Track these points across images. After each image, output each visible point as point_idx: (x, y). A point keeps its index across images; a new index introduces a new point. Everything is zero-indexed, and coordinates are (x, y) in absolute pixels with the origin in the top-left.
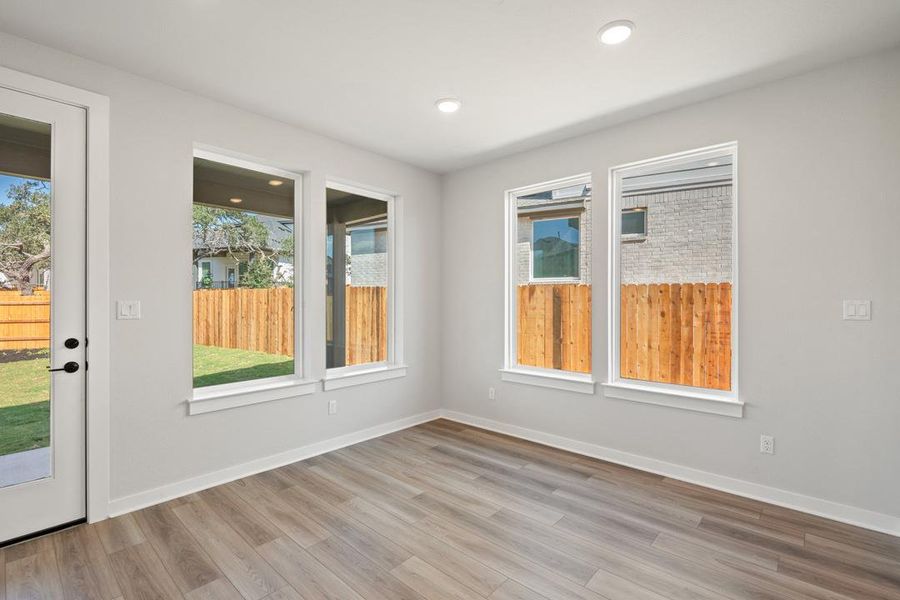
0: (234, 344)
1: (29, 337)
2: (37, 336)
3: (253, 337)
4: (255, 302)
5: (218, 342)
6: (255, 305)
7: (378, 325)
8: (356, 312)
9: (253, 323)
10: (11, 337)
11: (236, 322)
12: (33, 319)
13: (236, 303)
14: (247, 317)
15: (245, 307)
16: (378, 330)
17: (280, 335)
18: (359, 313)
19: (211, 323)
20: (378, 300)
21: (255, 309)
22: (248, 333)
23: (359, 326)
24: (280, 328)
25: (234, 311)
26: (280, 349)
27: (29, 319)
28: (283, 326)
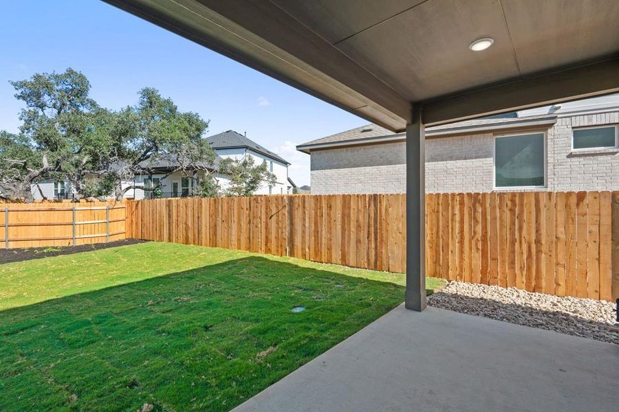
0: (214, 243)
1: (34, 237)
2: (41, 237)
3: (234, 238)
4: (236, 208)
5: (198, 242)
6: (236, 211)
7: (376, 229)
8: (349, 216)
9: (234, 226)
10: (19, 238)
11: (216, 226)
12: (38, 223)
13: (216, 209)
14: (227, 220)
15: (225, 213)
16: (376, 234)
17: (264, 236)
18: (353, 217)
19: (190, 225)
20: (375, 206)
21: (236, 214)
22: (229, 234)
23: (353, 229)
24: (264, 230)
25: (214, 215)
26: (263, 249)
27: (33, 222)
28: (266, 228)
